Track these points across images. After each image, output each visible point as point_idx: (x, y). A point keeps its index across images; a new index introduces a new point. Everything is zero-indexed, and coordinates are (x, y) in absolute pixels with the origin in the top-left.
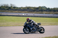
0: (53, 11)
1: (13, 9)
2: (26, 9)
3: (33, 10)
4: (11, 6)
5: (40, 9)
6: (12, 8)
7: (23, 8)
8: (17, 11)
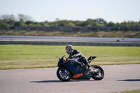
0: (121, 30)
1: (26, 25)
2: (57, 25)
3: (74, 28)
4: (21, 20)
5: (89, 26)
6: (23, 24)
7: (50, 24)
8: (34, 32)
